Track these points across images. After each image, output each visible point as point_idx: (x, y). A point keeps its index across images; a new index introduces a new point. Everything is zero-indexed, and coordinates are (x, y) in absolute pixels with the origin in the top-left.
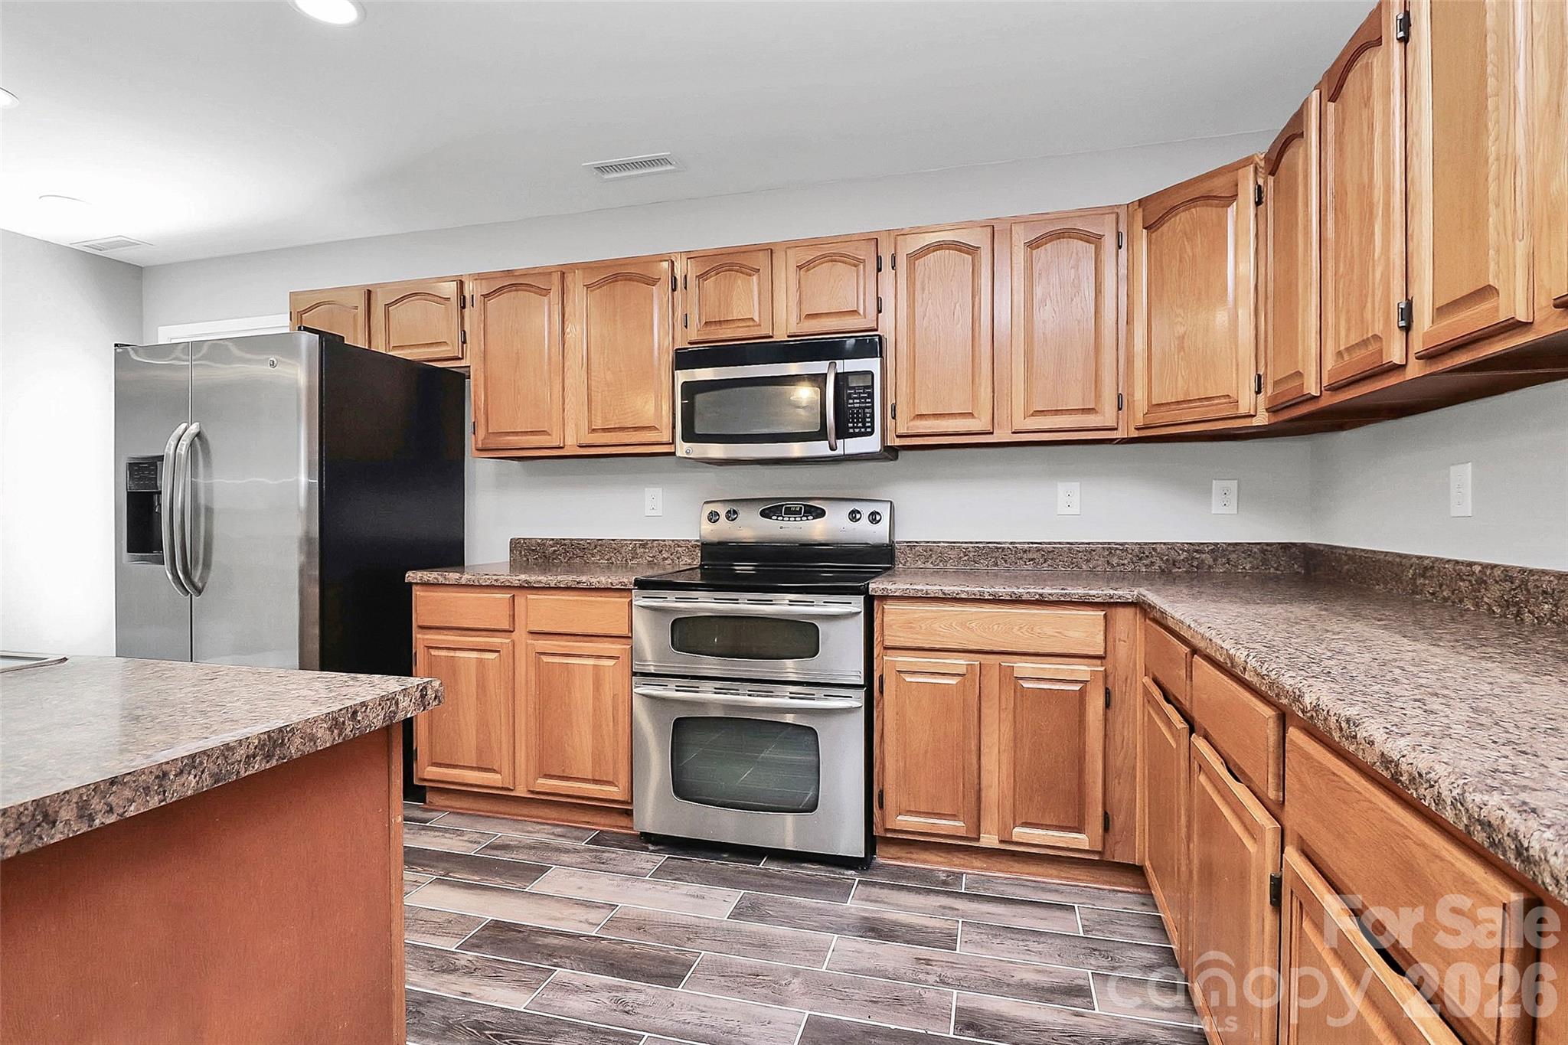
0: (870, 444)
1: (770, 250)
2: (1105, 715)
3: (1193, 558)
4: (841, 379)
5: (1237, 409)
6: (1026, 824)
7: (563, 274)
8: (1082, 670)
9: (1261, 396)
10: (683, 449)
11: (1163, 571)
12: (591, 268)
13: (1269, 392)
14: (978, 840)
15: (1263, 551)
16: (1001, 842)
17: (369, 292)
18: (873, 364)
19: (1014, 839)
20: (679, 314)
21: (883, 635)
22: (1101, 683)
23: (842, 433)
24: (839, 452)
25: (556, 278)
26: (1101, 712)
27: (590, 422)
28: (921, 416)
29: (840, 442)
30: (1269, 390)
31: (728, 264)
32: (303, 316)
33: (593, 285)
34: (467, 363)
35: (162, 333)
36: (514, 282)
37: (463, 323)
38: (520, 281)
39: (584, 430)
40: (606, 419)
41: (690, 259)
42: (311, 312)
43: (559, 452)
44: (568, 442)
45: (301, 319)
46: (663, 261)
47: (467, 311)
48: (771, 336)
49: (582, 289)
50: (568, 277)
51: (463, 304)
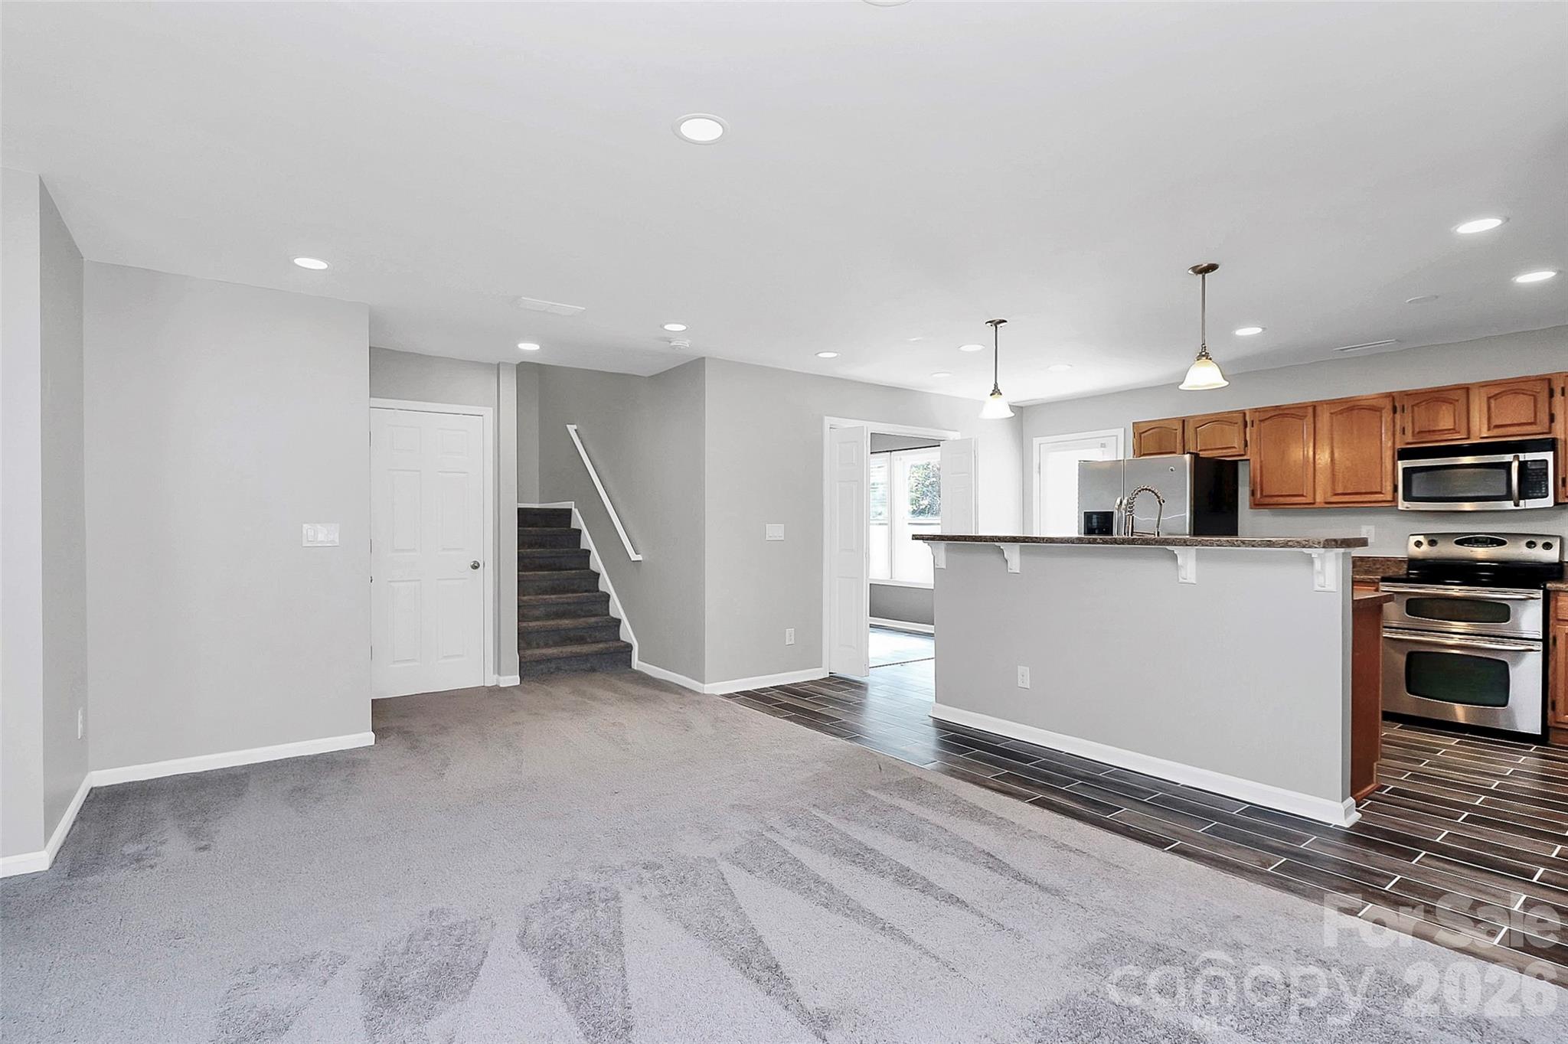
0: (1546, 502)
1: (1466, 389)
4: (1523, 465)
7: (1314, 408)
10: (1402, 505)
12: (1335, 403)
17: (1184, 421)
18: (1547, 456)
20: (1398, 427)
21: (1556, 613)
23: (1524, 496)
24: (1522, 507)
25: (1310, 410)
27: (1334, 490)
29: (1522, 502)
31: (1436, 397)
32: (1142, 435)
33: (1331, 413)
34: (1245, 458)
35: (1036, 441)
36: (1281, 412)
37: (1245, 436)
38: (1286, 412)
39: (1329, 494)
40: (1345, 487)
41: (1407, 395)
42: (1147, 433)
43: (1311, 506)
44: (1318, 500)
45: (1140, 436)
46: (1386, 397)
47: (1248, 429)
48: (1468, 438)
49: (1328, 414)
50: (1319, 409)
51: (1246, 426)
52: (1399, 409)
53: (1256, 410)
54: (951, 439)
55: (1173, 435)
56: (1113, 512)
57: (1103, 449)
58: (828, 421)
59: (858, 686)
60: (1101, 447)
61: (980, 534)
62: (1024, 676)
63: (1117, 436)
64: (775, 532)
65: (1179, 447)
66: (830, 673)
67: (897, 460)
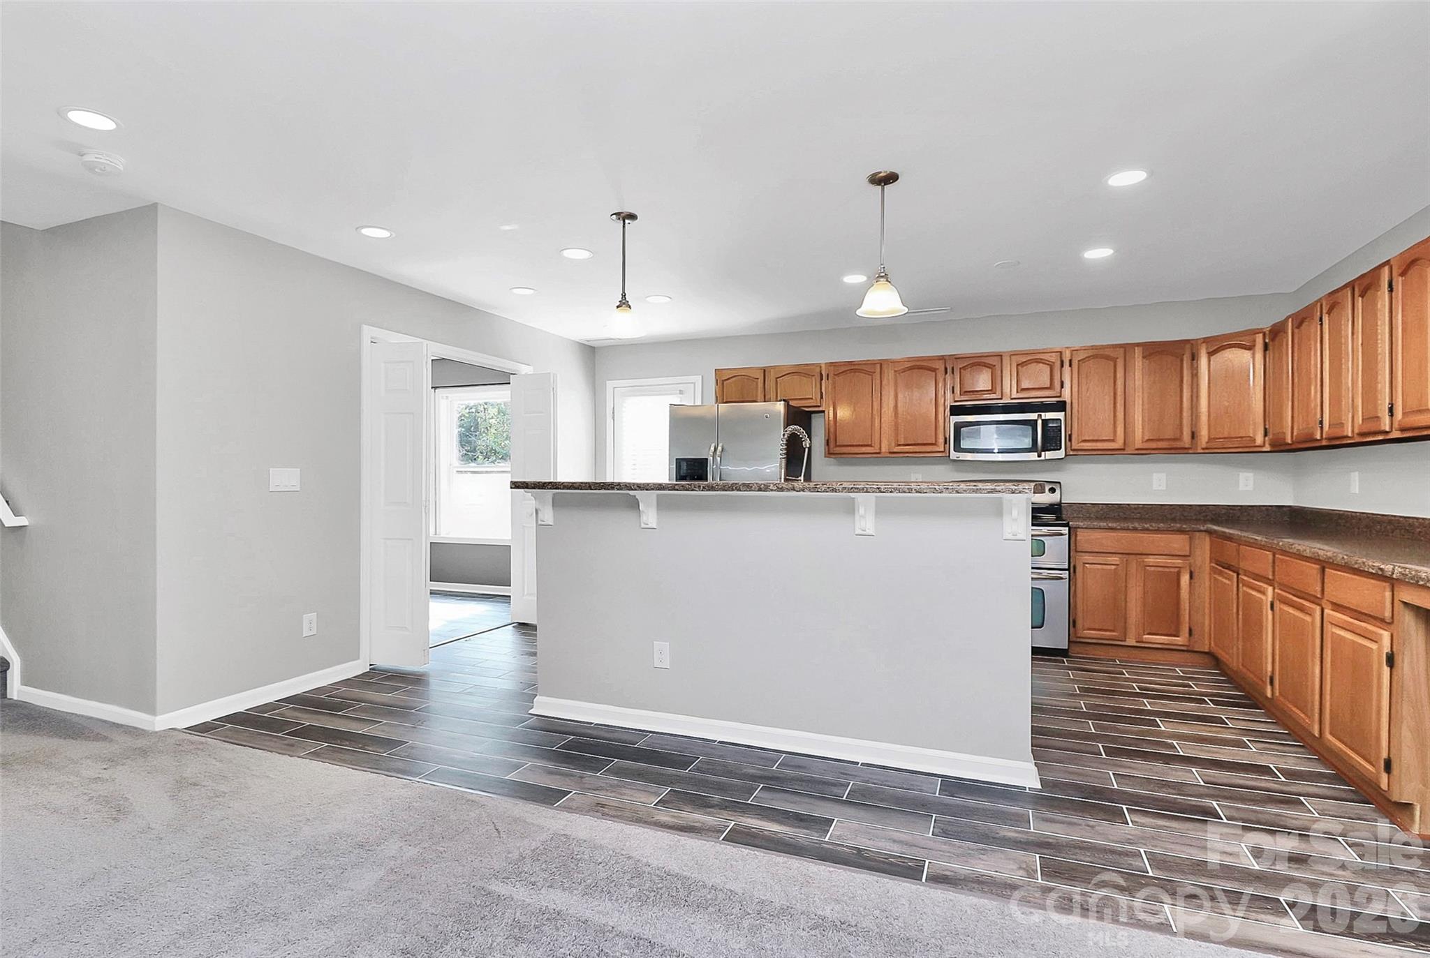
0: (1060, 454)
2: (1190, 583)
3: (1230, 513)
4: (1045, 422)
5: (1255, 443)
6: (1149, 634)
7: (881, 365)
8: (1179, 562)
9: (1267, 438)
10: (953, 455)
11: (1212, 519)
13: (1271, 437)
14: (1125, 641)
15: (1267, 510)
16: (1137, 642)
17: (765, 371)
18: (1060, 415)
19: (1144, 640)
20: (950, 386)
21: (1076, 546)
22: (1188, 567)
23: (1045, 449)
24: (1043, 458)
25: (878, 366)
26: (1188, 582)
27: (896, 440)
28: (1085, 441)
29: (1043, 453)
30: (1270, 436)
31: (978, 362)
32: (725, 383)
33: (895, 371)
34: (821, 409)
35: (610, 384)
36: (852, 368)
37: (821, 389)
38: (856, 367)
39: (893, 444)
40: (905, 438)
41: (956, 358)
42: (730, 381)
43: (878, 455)
44: (883, 450)
45: (723, 384)
46: (940, 359)
47: (823, 381)
48: (1001, 399)
49: (893, 371)
50: (884, 366)
51: (822, 379)
52: (949, 370)
53: (832, 364)
54: (523, 373)
55: (755, 383)
56: (707, 459)
57: (681, 395)
58: (368, 332)
59: (412, 681)
60: (680, 394)
61: (558, 481)
62: (662, 653)
63: (694, 383)
64: (286, 478)
65: (760, 396)
66: (371, 665)
67: (443, 398)
